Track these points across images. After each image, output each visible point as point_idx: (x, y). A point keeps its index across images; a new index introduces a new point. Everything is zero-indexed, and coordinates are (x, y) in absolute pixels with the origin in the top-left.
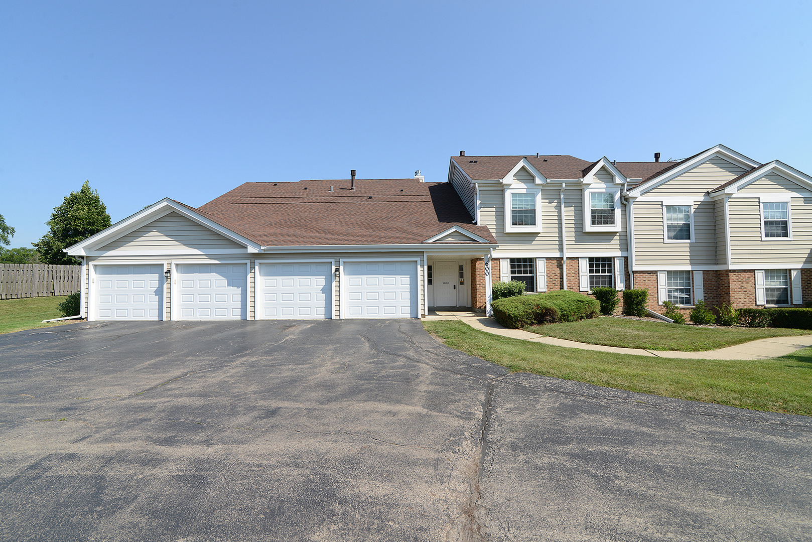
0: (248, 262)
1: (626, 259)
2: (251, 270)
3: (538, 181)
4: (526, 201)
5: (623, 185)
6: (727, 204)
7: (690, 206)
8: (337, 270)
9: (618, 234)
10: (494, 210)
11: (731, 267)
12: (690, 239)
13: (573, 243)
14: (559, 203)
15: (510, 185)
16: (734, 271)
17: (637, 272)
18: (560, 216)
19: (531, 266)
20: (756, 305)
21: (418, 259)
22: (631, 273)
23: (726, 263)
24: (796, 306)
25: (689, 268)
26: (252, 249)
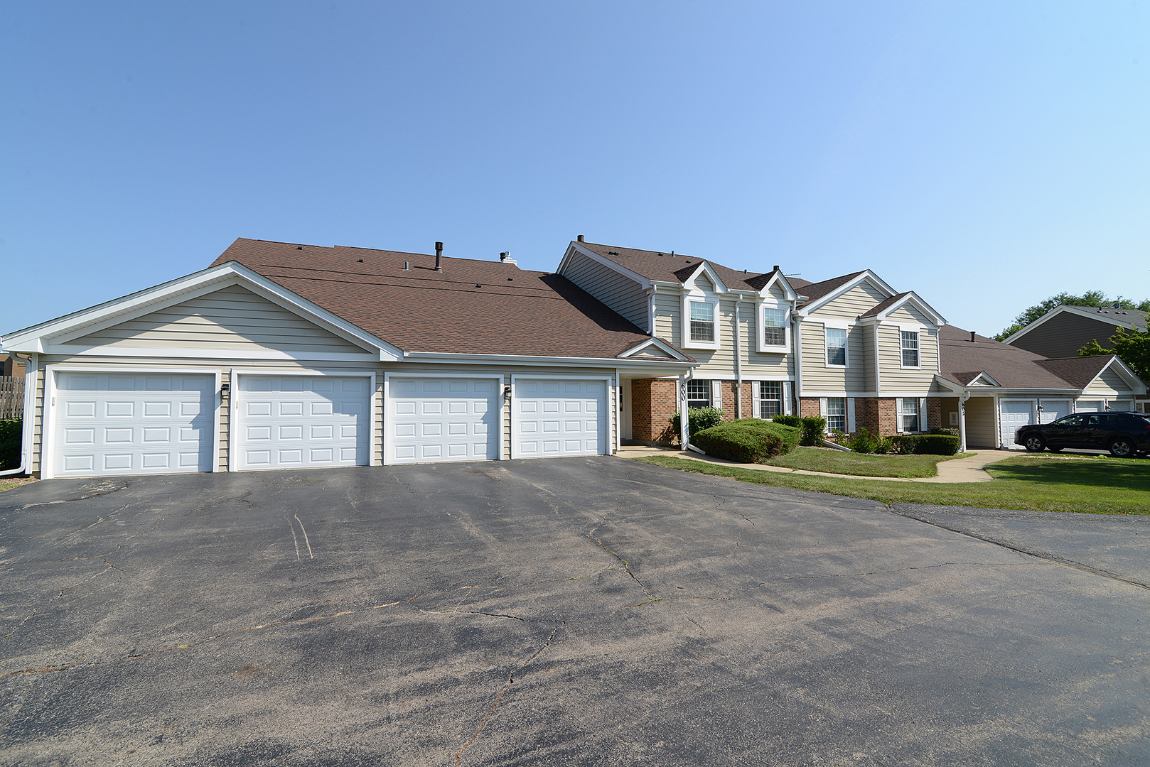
0: (373, 375)
1: (793, 383)
2: (377, 388)
3: (719, 290)
4: (705, 312)
5: (792, 302)
6: (878, 331)
7: (845, 330)
8: (507, 391)
9: (786, 356)
10: (670, 319)
11: (880, 395)
12: (844, 364)
13: (747, 363)
14: (735, 317)
15: (689, 291)
16: (882, 398)
17: (803, 398)
18: (735, 332)
19: (707, 390)
20: (897, 432)
21: (609, 378)
22: (798, 399)
23: (875, 390)
24: (924, 433)
25: (844, 395)
26: (386, 356)
